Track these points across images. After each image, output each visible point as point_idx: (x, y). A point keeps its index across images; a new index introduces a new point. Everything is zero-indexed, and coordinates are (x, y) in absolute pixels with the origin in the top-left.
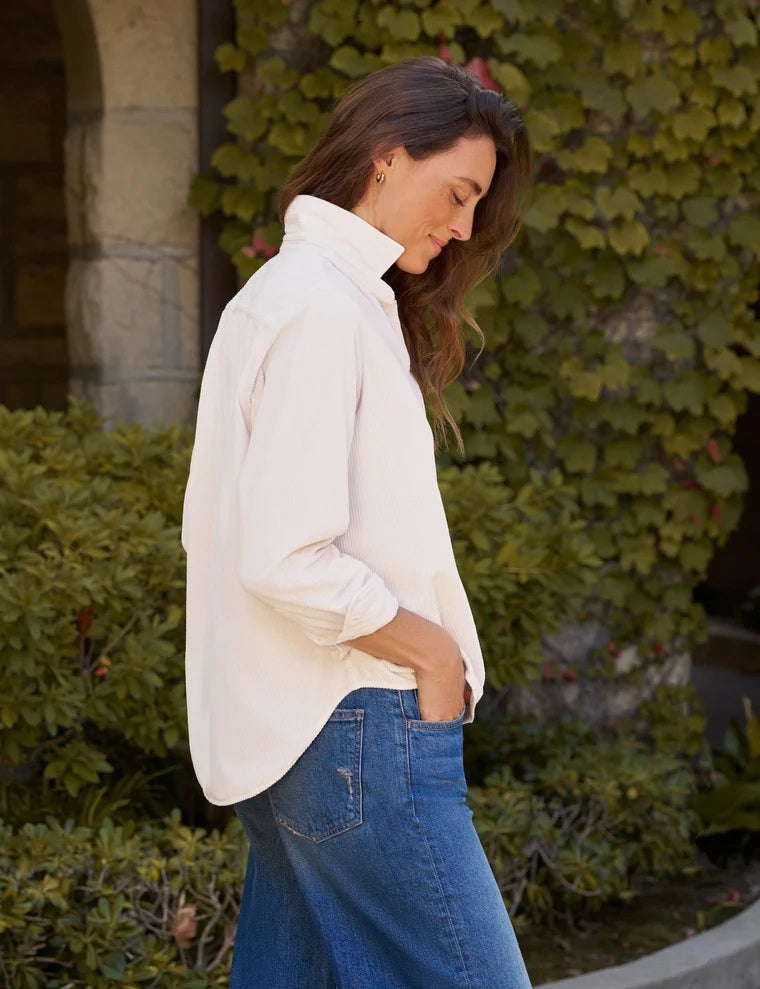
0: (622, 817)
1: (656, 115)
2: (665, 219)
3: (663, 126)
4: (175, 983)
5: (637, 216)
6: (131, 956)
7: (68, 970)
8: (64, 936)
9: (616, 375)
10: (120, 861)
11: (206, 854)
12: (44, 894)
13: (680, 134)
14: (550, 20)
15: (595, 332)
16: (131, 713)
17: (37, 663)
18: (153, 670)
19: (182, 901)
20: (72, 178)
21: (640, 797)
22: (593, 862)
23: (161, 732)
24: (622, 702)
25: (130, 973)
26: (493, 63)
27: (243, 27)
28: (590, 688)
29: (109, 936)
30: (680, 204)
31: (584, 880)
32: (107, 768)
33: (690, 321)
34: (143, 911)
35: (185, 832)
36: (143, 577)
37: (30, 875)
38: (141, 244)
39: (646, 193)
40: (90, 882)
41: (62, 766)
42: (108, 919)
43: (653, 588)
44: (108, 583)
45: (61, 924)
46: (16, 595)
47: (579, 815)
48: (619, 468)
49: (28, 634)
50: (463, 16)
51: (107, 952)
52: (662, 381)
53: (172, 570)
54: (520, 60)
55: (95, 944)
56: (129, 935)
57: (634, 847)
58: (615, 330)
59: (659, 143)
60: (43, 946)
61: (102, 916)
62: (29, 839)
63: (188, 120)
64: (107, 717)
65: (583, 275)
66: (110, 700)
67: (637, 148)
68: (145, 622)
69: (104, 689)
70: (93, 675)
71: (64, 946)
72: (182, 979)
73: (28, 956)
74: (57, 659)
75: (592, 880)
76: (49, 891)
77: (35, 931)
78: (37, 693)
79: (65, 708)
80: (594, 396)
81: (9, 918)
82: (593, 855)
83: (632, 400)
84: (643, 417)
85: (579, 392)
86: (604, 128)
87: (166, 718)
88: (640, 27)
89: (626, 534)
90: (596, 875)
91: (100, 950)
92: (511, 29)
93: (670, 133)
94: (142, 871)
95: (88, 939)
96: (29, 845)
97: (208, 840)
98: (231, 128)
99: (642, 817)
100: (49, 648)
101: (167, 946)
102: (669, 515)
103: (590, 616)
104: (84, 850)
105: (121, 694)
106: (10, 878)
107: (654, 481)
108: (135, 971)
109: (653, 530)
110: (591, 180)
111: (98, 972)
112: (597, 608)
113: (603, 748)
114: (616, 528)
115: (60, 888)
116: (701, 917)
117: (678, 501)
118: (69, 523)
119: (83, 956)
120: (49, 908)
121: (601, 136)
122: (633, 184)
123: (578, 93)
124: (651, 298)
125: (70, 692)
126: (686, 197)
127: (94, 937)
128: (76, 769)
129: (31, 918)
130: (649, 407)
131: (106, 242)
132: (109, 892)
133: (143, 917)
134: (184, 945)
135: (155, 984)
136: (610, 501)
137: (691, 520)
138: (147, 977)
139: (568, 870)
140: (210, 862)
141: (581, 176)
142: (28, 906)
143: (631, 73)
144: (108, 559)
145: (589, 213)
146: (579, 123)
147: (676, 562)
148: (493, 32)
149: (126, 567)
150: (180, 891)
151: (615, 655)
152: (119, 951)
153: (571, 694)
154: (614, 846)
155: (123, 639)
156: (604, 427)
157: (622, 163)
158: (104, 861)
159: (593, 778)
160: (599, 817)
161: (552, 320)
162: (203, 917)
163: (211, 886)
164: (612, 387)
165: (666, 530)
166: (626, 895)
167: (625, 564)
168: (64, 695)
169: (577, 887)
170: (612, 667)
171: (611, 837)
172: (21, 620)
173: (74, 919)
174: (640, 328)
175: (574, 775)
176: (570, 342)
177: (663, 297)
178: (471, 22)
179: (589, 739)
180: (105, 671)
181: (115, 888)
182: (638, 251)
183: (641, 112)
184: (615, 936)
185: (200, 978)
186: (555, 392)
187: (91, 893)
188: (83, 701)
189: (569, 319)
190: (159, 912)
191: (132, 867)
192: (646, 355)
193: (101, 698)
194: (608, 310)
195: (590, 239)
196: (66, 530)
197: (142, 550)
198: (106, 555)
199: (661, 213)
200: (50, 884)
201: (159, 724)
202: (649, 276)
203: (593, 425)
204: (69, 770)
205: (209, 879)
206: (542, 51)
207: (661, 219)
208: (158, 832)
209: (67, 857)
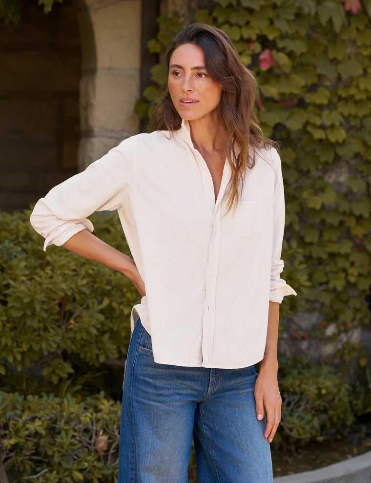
0: (318, 402)
1: (352, 78)
2: (355, 126)
3: (354, 83)
4: (97, 470)
5: (341, 124)
6: (76, 458)
7: (46, 463)
8: (44, 447)
9: (329, 198)
10: (72, 413)
11: (113, 412)
12: (34, 427)
13: (362, 87)
14: (303, 33)
15: (320, 178)
16: (83, 346)
17: (39, 322)
18: (94, 326)
19: (101, 433)
20: (82, 99)
21: (328, 393)
22: (303, 422)
23: (97, 355)
24: (328, 349)
25: (75, 465)
26: (274, 52)
27: (161, 32)
28: (314, 342)
29: (65, 448)
30: (361, 120)
31: (298, 431)
32: (72, 371)
33: (365, 174)
34: (83, 437)
35: (105, 401)
36: (91, 284)
37: (29, 418)
38: (112, 131)
39: (346, 114)
40: (58, 423)
41: (50, 369)
42: (65, 440)
43: (344, 297)
44: (73, 286)
45: (42, 442)
46: (30, 290)
47: (298, 401)
48: (330, 241)
49: (35, 309)
50: (260, 30)
51: (64, 455)
52: (351, 201)
53: (105, 281)
54: (287, 51)
55: (59, 452)
56: (74, 448)
57: (324, 417)
58: (330, 177)
59: (352, 91)
60: (34, 451)
61: (62, 439)
62: (30, 402)
63: (136, 74)
64: (71, 347)
65: (315, 151)
66: (73, 340)
67: (342, 93)
68: (91, 305)
69: (71, 335)
70: (67, 329)
71: (44, 452)
72: (100, 469)
73: (26, 456)
74: (49, 320)
75: (301, 431)
76: (38, 426)
77: (30, 444)
78: (39, 335)
79: (52, 343)
80: (318, 207)
81: (18, 438)
82: (302, 419)
83: (336, 210)
84: (341, 218)
85: (311, 205)
86: (328, 83)
87: (100, 349)
88: (345, 37)
89: (332, 272)
90: (303, 429)
91: (61, 454)
92: (283, 36)
93: (357, 86)
94: (82, 418)
95: (55, 449)
96: (30, 404)
97: (115, 406)
98: (153, 79)
99: (328, 402)
100: (45, 315)
101: (93, 454)
102: (352, 264)
103: (314, 309)
104: (57, 408)
105: (78, 337)
106: (19, 419)
107: (346, 247)
108: (77, 465)
109: (344, 270)
110: (321, 107)
111: (60, 464)
112: (317, 306)
113: (314, 370)
114: (328, 269)
115: (42, 425)
116: (355, 450)
117: (357, 257)
118: (57, 258)
119: (52, 456)
120: (37, 434)
121: (326, 87)
122: (340, 110)
123: (315, 67)
124: (347, 162)
125: (55, 336)
126: (365, 116)
127: (59, 448)
128: (57, 371)
129: (28, 438)
130: (344, 213)
131: (96, 130)
132: (66, 427)
133: (82, 440)
134: (102, 454)
135: (87, 470)
136: (325, 256)
137: (362, 266)
138: (84, 467)
139: (290, 426)
140: (115, 415)
141: (315, 105)
142: (27, 433)
143: (340, 58)
144: (75, 275)
145: (318, 122)
146: (315, 80)
147: (354, 285)
148: (275, 38)
149: (83, 278)
150: (101, 428)
151: (326, 327)
152: (70, 455)
153: (304, 345)
154: (314, 416)
155: (82, 311)
156: (323, 222)
157: (335, 100)
158: (65, 414)
159: (306, 384)
160: (307, 403)
161: (300, 171)
162: (111, 441)
163: (115, 427)
164: (327, 203)
165: (351, 271)
166: (320, 439)
167: (331, 286)
168: (51, 337)
169: (294, 434)
170: (323, 333)
171: (313, 412)
172: (32, 301)
173: (49, 439)
174: (341, 176)
175: (298, 382)
176: (308, 182)
177: (353, 162)
178: (265, 32)
179: (308, 366)
180: (71, 326)
181: (70, 426)
182: (341, 140)
183: (345, 77)
184: (314, 457)
185: (108, 469)
186: (300, 205)
187: (59, 428)
188: (61, 340)
189: (308, 171)
190: (91, 438)
191: (78, 417)
192: (344, 189)
193: (69, 338)
194: (327, 167)
195: (319, 134)
196: (55, 261)
197: (91, 271)
198: (74, 273)
199: (353, 123)
200: (38, 423)
201: (97, 351)
202: (346, 153)
203: (318, 220)
204: (53, 371)
205: (114, 423)
206: (298, 47)
207: (353, 126)
208: (94, 401)
209: (47, 411)
